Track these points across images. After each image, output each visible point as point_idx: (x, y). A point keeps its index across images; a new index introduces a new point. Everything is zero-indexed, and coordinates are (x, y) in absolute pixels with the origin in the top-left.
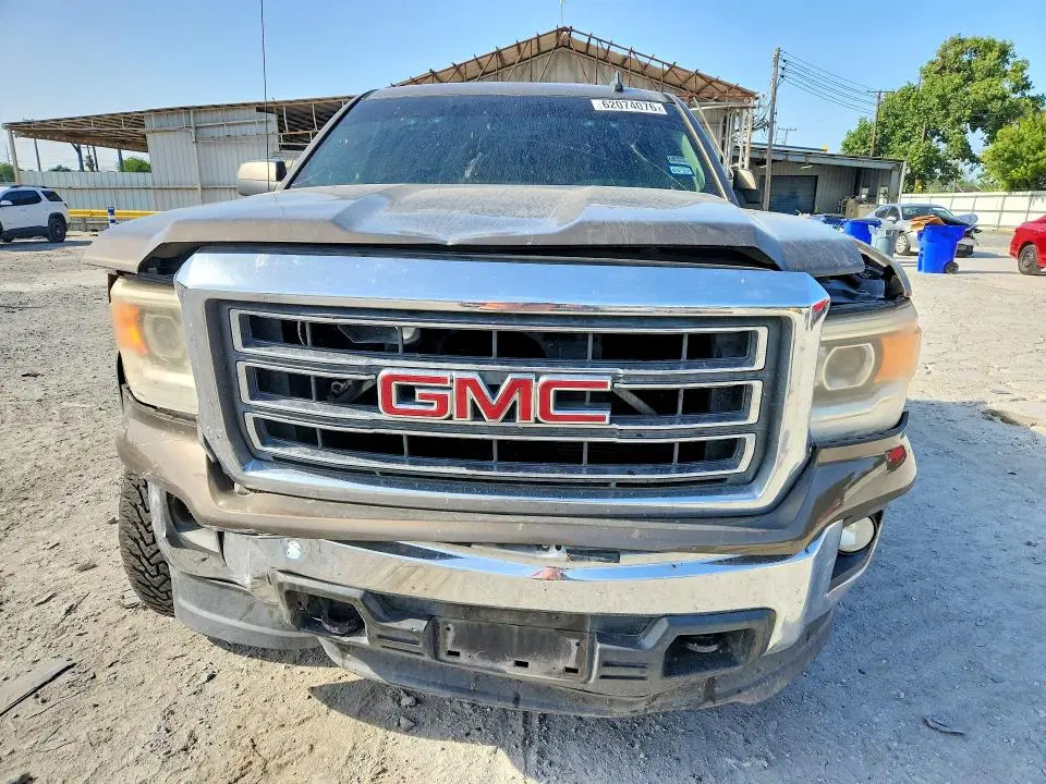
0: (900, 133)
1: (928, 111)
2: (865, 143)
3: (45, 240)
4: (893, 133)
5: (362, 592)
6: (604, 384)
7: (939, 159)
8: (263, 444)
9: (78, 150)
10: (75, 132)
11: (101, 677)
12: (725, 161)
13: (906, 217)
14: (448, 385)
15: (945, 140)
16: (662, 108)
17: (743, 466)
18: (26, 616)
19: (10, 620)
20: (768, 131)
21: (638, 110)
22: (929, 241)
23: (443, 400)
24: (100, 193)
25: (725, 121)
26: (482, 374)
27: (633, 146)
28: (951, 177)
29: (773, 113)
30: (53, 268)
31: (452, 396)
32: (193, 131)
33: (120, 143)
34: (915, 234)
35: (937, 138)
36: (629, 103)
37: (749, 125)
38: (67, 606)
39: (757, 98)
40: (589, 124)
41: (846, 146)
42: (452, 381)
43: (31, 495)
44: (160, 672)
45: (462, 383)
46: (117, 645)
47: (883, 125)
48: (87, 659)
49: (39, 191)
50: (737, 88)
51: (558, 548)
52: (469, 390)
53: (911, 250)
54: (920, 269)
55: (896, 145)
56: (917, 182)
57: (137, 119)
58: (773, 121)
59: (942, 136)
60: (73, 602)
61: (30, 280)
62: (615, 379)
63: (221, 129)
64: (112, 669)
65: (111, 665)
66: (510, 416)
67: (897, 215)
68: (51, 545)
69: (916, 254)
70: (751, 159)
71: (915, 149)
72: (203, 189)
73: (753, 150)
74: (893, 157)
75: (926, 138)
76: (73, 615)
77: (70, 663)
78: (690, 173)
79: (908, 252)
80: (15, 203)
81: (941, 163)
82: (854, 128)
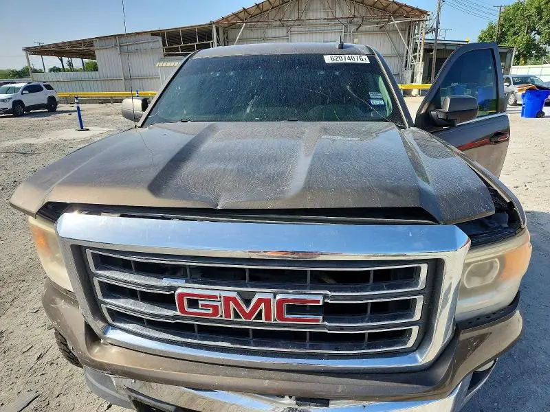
0: (512, 30)
1: (529, 17)
2: (491, 37)
3: (47, 110)
4: (508, 30)
5: (175, 408)
6: (318, 302)
7: (535, 45)
8: (113, 321)
9: (61, 60)
10: (58, 50)
11: (53, 404)
12: (409, 53)
13: (515, 83)
14: (219, 299)
15: (539, 33)
16: (367, 59)
17: (410, 343)
18: (17, 361)
19: (8, 363)
20: (434, 33)
21: (352, 61)
22: (529, 99)
23: (215, 308)
24: (74, 83)
25: (409, 29)
26: (239, 293)
27: (348, 87)
28: (542, 55)
29: (438, 23)
30: (50, 128)
31: (221, 306)
32: (118, 48)
33: (82, 55)
34: (520, 94)
35: (534, 32)
36: (347, 56)
37: (424, 30)
38: (38, 355)
39: (429, 15)
40: (322, 73)
41: (480, 38)
42: (220, 297)
43: (26, 278)
44: (83, 402)
45: (227, 299)
46: (62, 382)
47: (502, 26)
48: (45, 392)
49: (42, 84)
50: (417, 9)
51: (290, 397)
52: (231, 303)
53: (518, 102)
54: (522, 115)
55: (509, 38)
56: (521, 59)
57: (90, 43)
58: (437, 28)
59: (538, 31)
60: (41, 351)
61: (37, 136)
62: (325, 296)
63: (133, 46)
64: (58, 399)
65: (58, 396)
66: (259, 317)
67: (510, 82)
68: (35, 311)
69: (520, 105)
70: (424, 49)
71: (522, 39)
72: (125, 79)
73: (426, 44)
74: (507, 45)
75: (527, 33)
76: (40, 361)
77: (36, 395)
78: (383, 104)
79: (515, 104)
80: (30, 92)
81: (536, 47)
82: (485, 28)
